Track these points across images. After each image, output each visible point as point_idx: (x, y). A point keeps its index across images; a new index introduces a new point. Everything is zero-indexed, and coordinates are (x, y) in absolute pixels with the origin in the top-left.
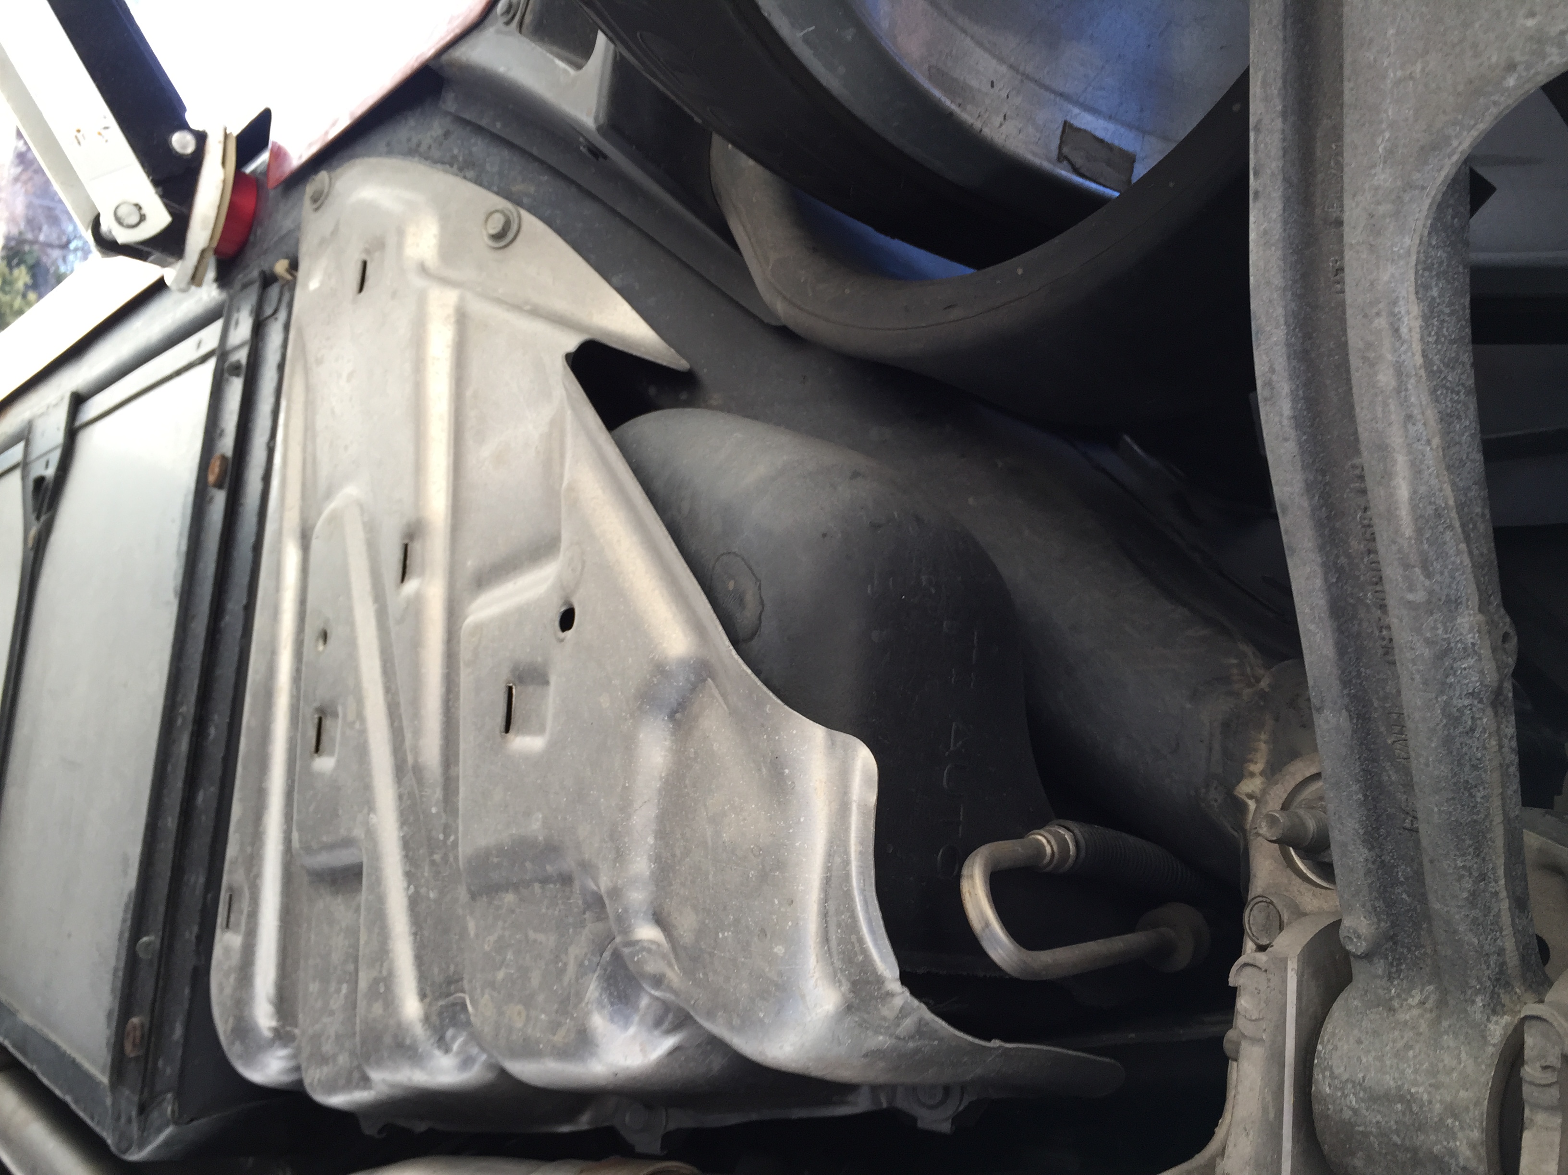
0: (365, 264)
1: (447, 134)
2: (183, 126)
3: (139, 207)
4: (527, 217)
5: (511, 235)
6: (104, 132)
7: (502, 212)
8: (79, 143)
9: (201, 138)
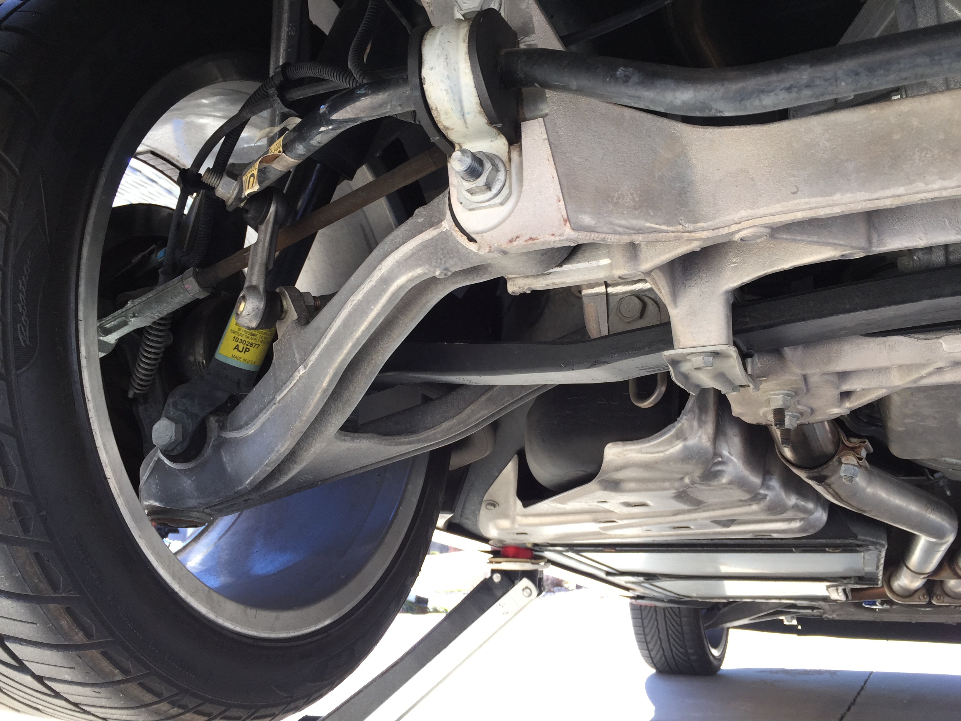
0: (517, 534)
1: (467, 519)
2: (491, 578)
3: (523, 590)
4: (485, 498)
5: (492, 502)
6: (502, 605)
7: (486, 506)
8: (508, 613)
9: (493, 571)
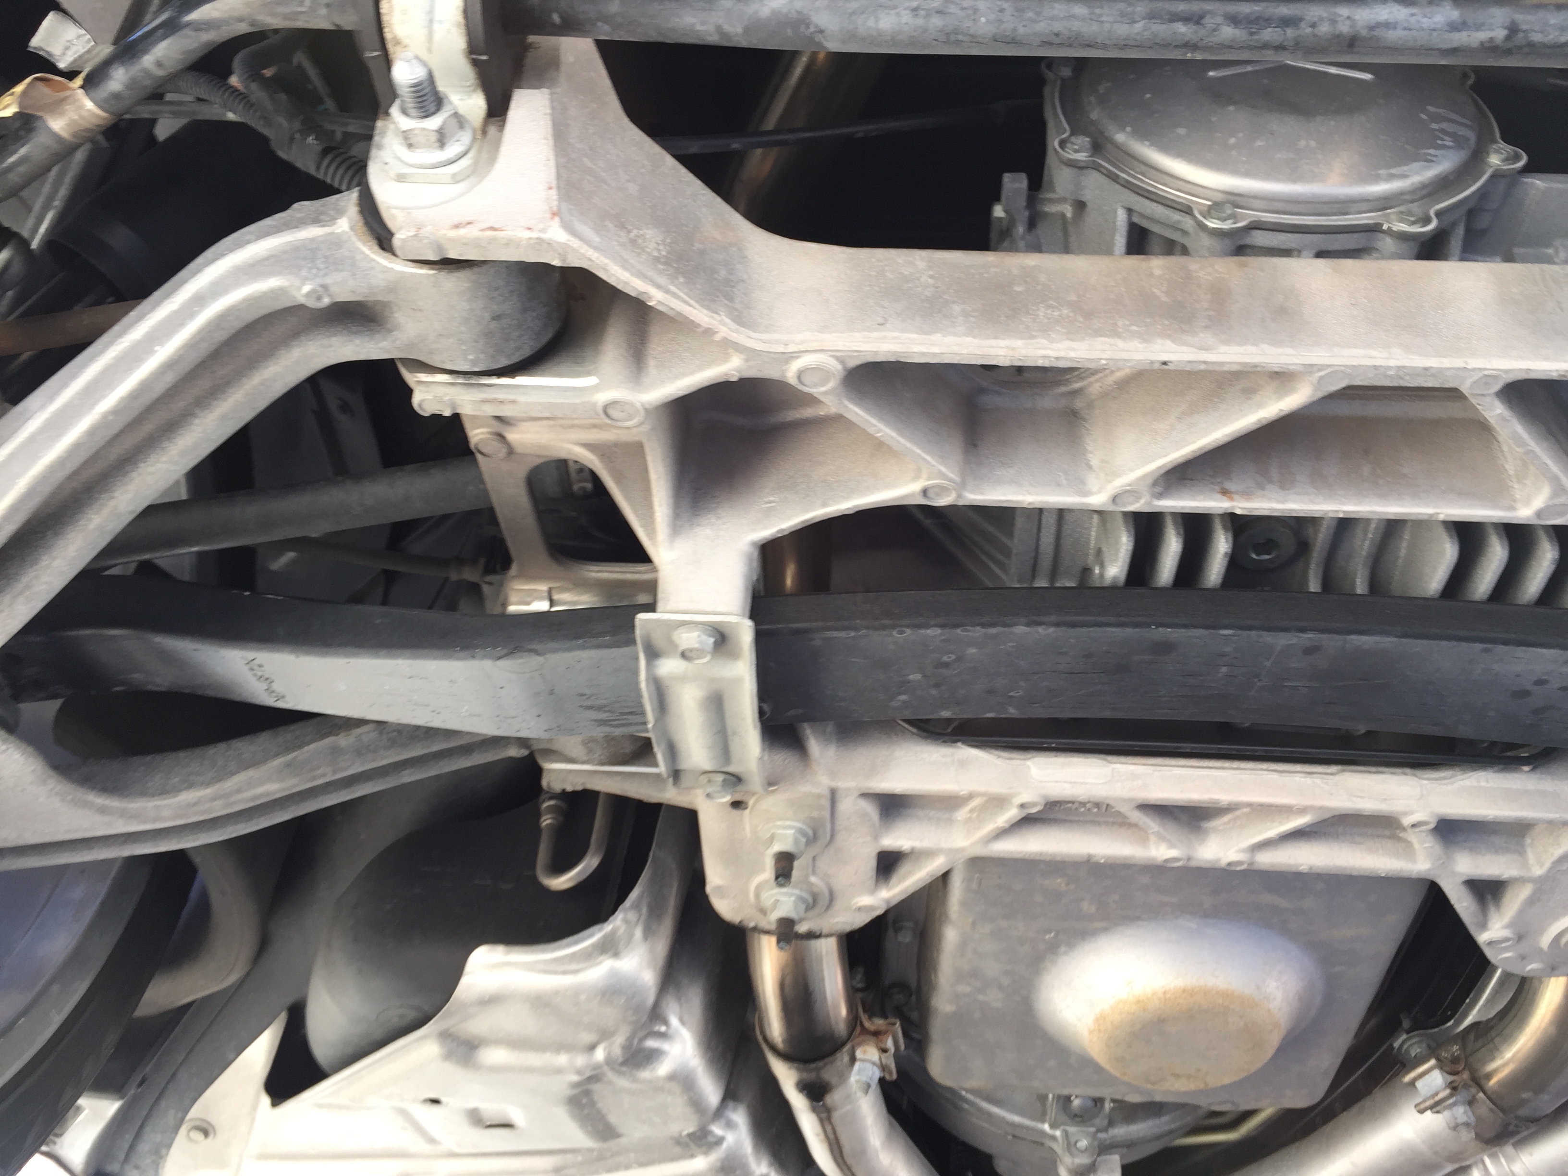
4: (192, 1114)
5: (205, 1125)
7: (189, 1133)
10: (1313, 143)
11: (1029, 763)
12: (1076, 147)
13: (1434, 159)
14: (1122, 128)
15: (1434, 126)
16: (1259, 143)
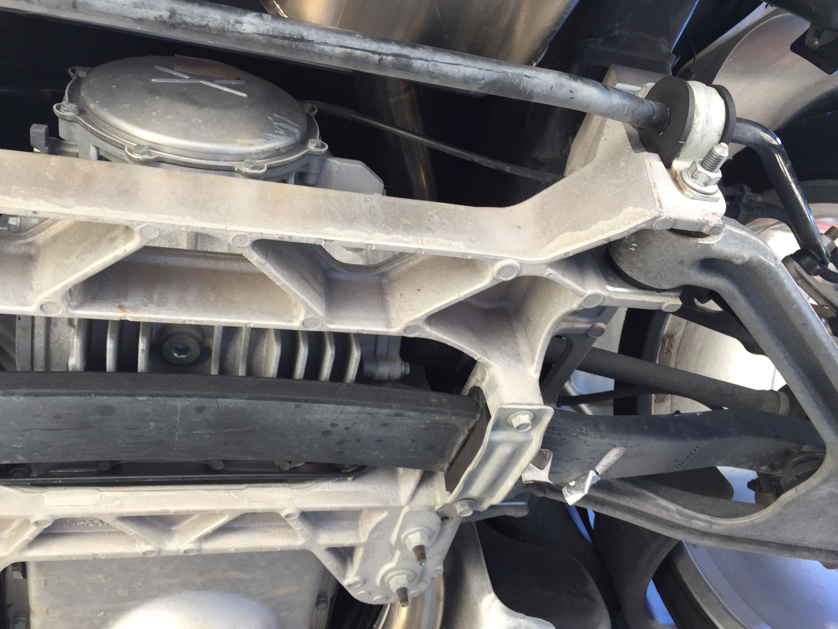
10: (200, 121)
11: (44, 494)
12: (65, 108)
13: (270, 139)
14: (94, 102)
15: (275, 123)
16: (169, 117)
